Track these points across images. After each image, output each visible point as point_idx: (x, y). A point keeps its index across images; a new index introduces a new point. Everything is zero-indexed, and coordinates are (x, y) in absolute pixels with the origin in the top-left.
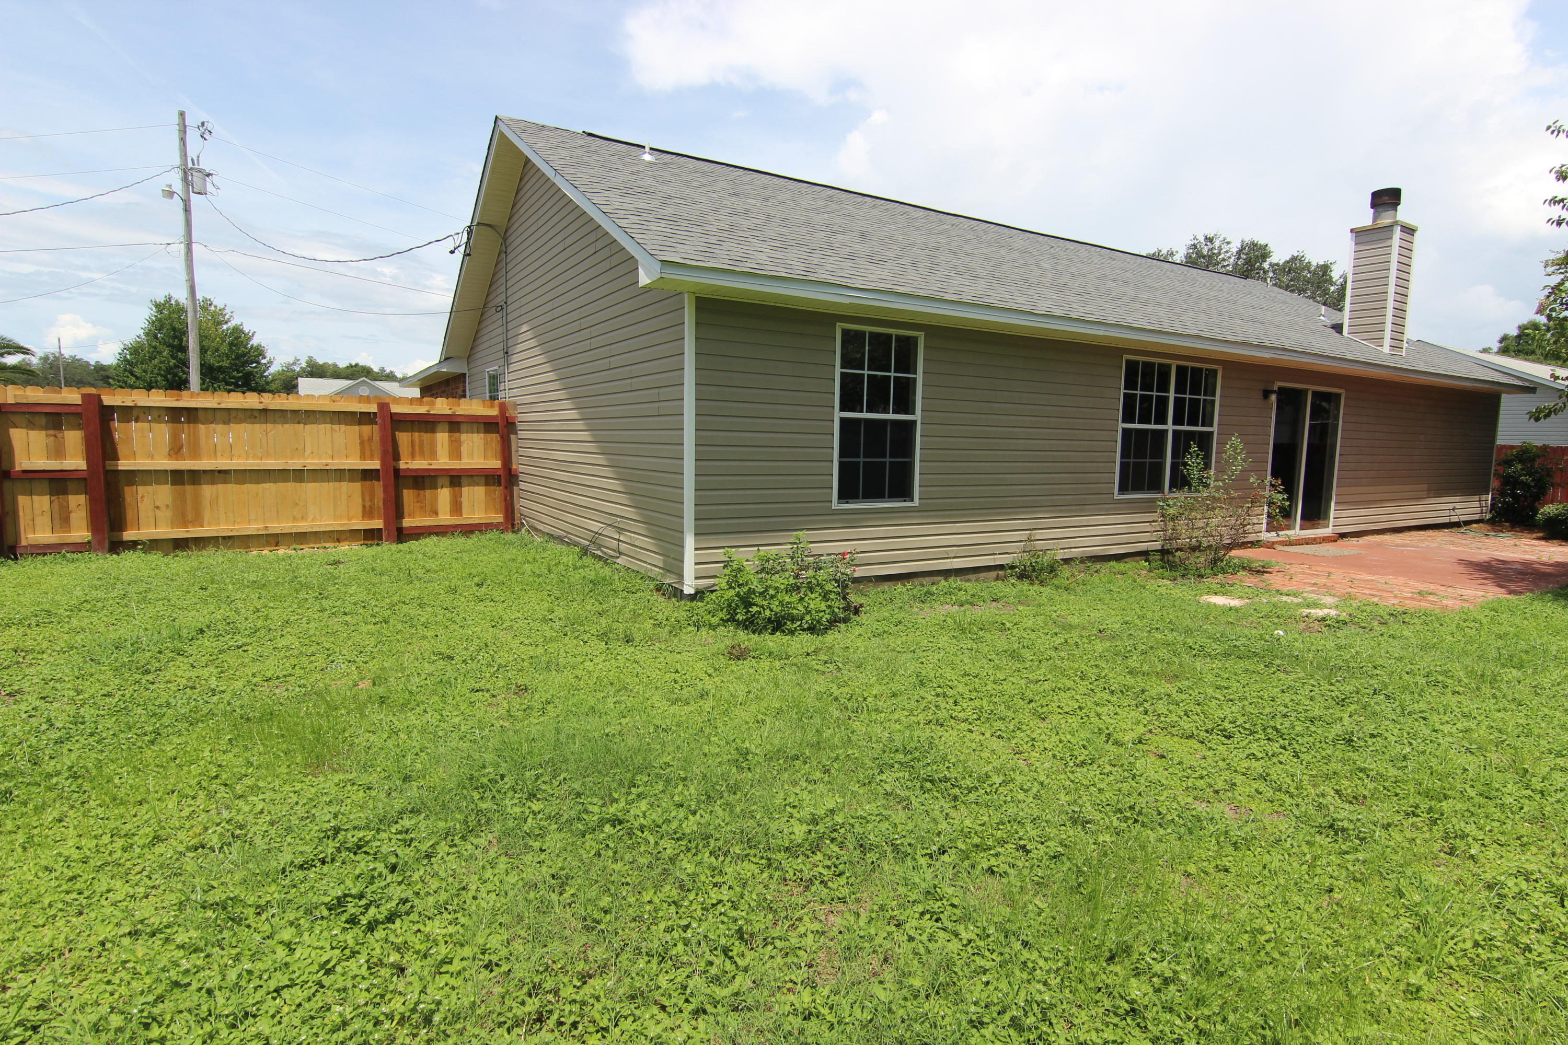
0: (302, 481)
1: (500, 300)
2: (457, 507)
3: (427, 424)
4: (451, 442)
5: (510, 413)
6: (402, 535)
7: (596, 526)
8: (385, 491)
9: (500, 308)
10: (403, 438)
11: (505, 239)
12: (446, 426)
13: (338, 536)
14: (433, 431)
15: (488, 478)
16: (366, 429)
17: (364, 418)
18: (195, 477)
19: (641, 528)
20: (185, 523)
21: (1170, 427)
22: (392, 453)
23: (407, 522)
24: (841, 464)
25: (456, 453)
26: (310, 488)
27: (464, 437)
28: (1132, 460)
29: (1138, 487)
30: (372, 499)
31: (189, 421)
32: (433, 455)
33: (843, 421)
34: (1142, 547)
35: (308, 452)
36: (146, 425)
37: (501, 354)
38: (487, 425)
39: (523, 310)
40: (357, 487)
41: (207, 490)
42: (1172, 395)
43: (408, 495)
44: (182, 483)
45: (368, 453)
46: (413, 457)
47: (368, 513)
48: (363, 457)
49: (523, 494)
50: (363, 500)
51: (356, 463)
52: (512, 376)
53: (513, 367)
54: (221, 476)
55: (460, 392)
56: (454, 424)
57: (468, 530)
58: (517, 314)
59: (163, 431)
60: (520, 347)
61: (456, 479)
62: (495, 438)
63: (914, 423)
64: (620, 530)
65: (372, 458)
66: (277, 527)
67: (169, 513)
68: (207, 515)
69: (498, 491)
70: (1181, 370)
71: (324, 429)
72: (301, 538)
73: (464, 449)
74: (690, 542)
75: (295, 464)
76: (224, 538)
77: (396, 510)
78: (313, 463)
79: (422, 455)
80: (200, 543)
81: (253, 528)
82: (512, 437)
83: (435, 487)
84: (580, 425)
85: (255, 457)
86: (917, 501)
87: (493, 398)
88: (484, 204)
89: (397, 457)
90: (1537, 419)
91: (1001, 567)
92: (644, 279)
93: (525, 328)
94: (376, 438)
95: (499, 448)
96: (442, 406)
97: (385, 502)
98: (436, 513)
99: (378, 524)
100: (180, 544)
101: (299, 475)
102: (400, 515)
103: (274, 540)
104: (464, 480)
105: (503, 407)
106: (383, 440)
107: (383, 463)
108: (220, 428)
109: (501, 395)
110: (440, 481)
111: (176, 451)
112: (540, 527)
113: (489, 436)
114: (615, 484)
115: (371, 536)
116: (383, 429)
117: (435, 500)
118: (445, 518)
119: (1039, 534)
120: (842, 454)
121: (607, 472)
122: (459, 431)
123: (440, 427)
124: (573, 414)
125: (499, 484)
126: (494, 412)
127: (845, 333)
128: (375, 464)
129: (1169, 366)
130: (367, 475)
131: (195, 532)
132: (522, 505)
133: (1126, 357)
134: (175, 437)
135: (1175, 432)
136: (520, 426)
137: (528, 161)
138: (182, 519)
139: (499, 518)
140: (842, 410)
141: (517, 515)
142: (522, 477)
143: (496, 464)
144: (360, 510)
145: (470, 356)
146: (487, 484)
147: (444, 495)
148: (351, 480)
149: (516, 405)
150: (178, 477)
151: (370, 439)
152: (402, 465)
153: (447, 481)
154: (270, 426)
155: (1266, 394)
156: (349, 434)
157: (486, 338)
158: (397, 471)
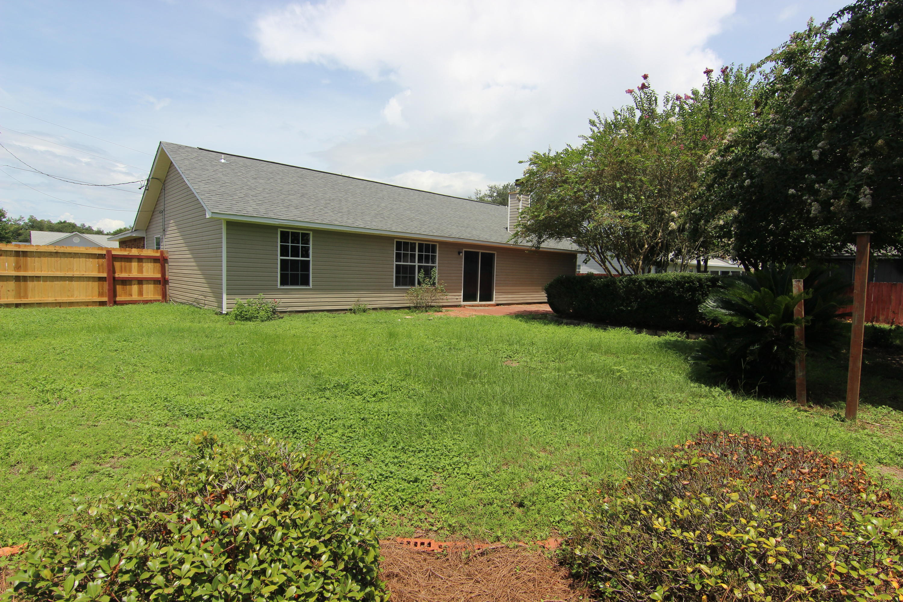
0: (72, 281)
1: (162, 208)
2: (141, 293)
3: (128, 259)
4: (139, 266)
5: (165, 255)
6: (115, 303)
7: (196, 296)
8: (109, 285)
9: (161, 212)
10: (117, 265)
11: (164, 184)
12: (137, 260)
13: (87, 304)
14: (131, 262)
15: (155, 281)
16: (101, 261)
17: (100, 256)
18: (25, 279)
19: (211, 295)
20: (20, 297)
21: (417, 264)
22: (112, 270)
23: (118, 299)
24: (281, 274)
25: (140, 270)
26: (75, 284)
27: (144, 264)
28: (401, 275)
29: (405, 284)
30: (102, 289)
31: (23, 256)
32: (130, 271)
33: (281, 260)
34: (408, 305)
35: (75, 269)
36: (5, 258)
37: (162, 230)
38: (155, 260)
39: (171, 214)
40: (96, 284)
41: (30, 284)
42: (417, 253)
43: (119, 288)
44: (20, 281)
45: (101, 270)
46: (121, 272)
47: (101, 294)
48: (99, 272)
49: (171, 288)
50: (99, 289)
51: (96, 274)
52: (166, 240)
53: (166, 236)
54: (37, 278)
55: (142, 245)
56: (140, 259)
57: (146, 302)
58: (169, 215)
59: (12, 260)
60: (170, 229)
61: (140, 281)
62: (158, 265)
63: (309, 261)
64: (205, 296)
65: (103, 272)
66: (60, 299)
67: (14, 293)
68: (30, 294)
69: (159, 287)
70: (420, 245)
71: (83, 260)
72: (71, 304)
73: (144, 269)
74: (225, 297)
75: (70, 274)
76: (37, 303)
77: (113, 294)
78: (77, 274)
79: (126, 272)
80: (25, 305)
81: (51, 300)
82: (166, 265)
83: (131, 285)
84: (192, 260)
85: (52, 271)
86: (311, 287)
87: (158, 248)
88: (155, 171)
89: (114, 272)
90: (586, 263)
91: (346, 310)
92: (208, 216)
93: (172, 221)
94: (105, 264)
95: (160, 269)
96: (135, 252)
97: (109, 290)
98: (131, 295)
99: (105, 299)
100: (17, 305)
101: (71, 279)
102: (115, 296)
103: (60, 304)
104: (144, 282)
105: (162, 253)
106: (108, 265)
107: (108, 274)
108: (37, 259)
109: (161, 247)
110: (133, 282)
111: (18, 268)
112: (178, 300)
113: (156, 264)
114: (203, 281)
115: (102, 304)
116: (109, 261)
117: (131, 290)
118: (135, 297)
119: (362, 299)
120: (281, 270)
121: (201, 276)
122: (142, 262)
123: (134, 260)
124: (190, 256)
125: (160, 284)
126: (158, 254)
127: (282, 232)
128: (105, 275)
129: (415, 243)
130: (101, 279)
131: (24, 301)
132: (169, 292)
133: (395, 240)
134: (17, 263)
135: (419, 266)
136: (169, 260)
137: (172, 163)
138: (19, 296)
139: (160, 298)
140: (281, 256)
141: (168, 297)
142: (170, 281)
143: (159, 276)
144: (97, 293)
145: (147, 229)
146: (154, 284)
147: (135, 288)
148: (94, 281)
149: (168, 252)
150: (17, 279)
151: (102, 265)
152: (117, 275)
153: (136, 282)
154: (59, 259)
155: (459, 253)
156: (93, 263)
157: (154, 223)
158: (114, 278)
